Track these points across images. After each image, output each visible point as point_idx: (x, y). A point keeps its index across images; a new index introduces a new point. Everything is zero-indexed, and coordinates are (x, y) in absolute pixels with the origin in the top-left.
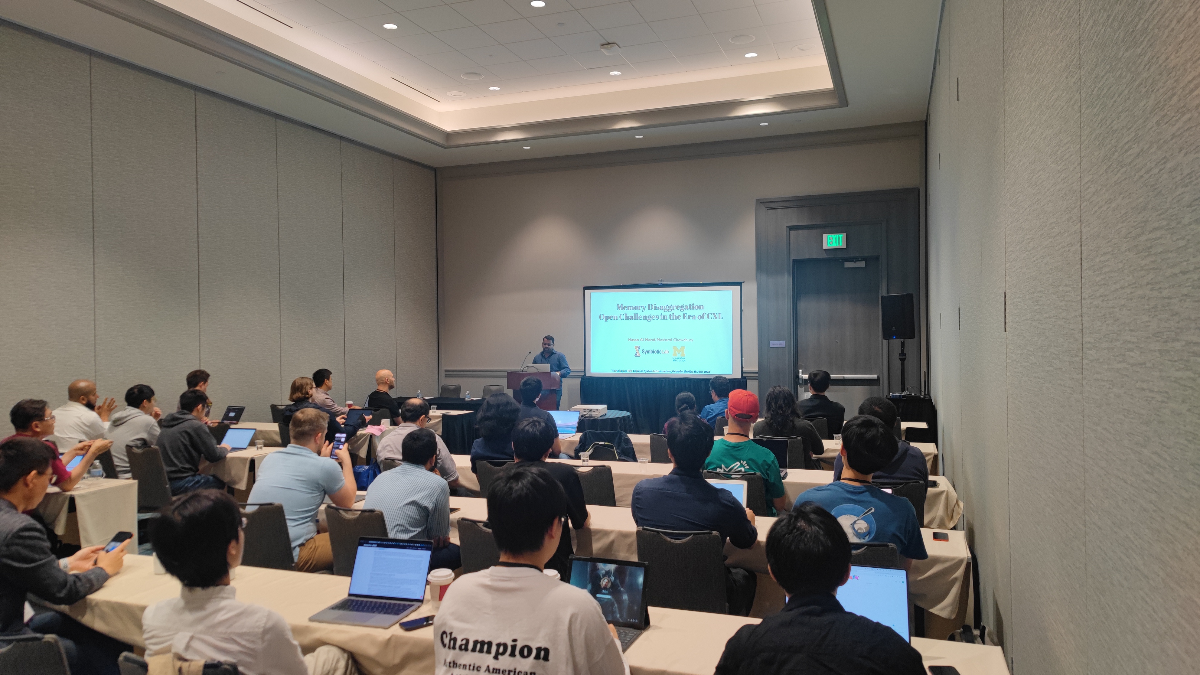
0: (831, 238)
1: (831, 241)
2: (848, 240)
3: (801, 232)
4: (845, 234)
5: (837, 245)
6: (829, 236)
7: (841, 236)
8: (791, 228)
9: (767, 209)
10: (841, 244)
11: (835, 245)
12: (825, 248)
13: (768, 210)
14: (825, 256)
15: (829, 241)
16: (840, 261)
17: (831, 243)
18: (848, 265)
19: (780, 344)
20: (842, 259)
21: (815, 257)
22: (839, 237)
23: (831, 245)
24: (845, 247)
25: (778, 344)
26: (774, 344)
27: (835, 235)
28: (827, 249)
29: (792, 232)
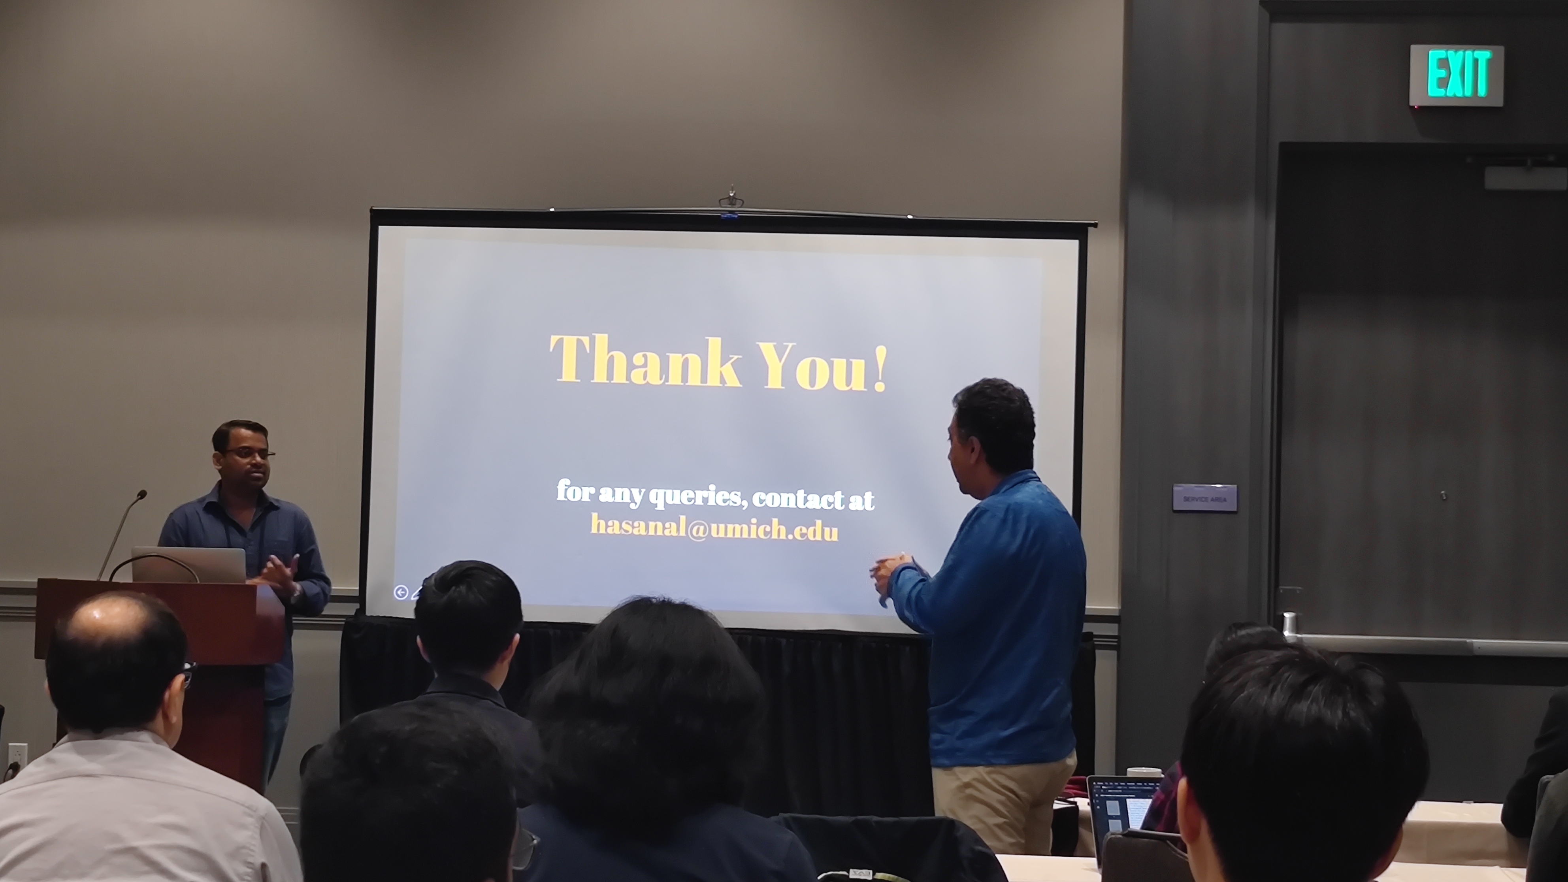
0: (1444, 64)
1: (1443, 73)
2: (1512, 74)
3: (1317, 30)
4: (1501, 49)
5: (1468, 93)
6: (1436, 54)
7: (1484, 55)
8: (1275, 15)
10: (1482, 91)
11: (1460, 94)
12: (1415, 101)
14: (1410, 134)
15: (1435, 73)
16: (1470, 160)
17: (1443, 83)
18: (1498, 178)
19: (1217, 499)
20: (1477, 155)
21: (1371, 136)
22: (1476, 62)
23: (1443, 90)
24: (1499, 102)
25: (1210, 500)
26: (1193, 499)
27: (1461, 53)
28: (1423, 109)
29: (1282, 29)
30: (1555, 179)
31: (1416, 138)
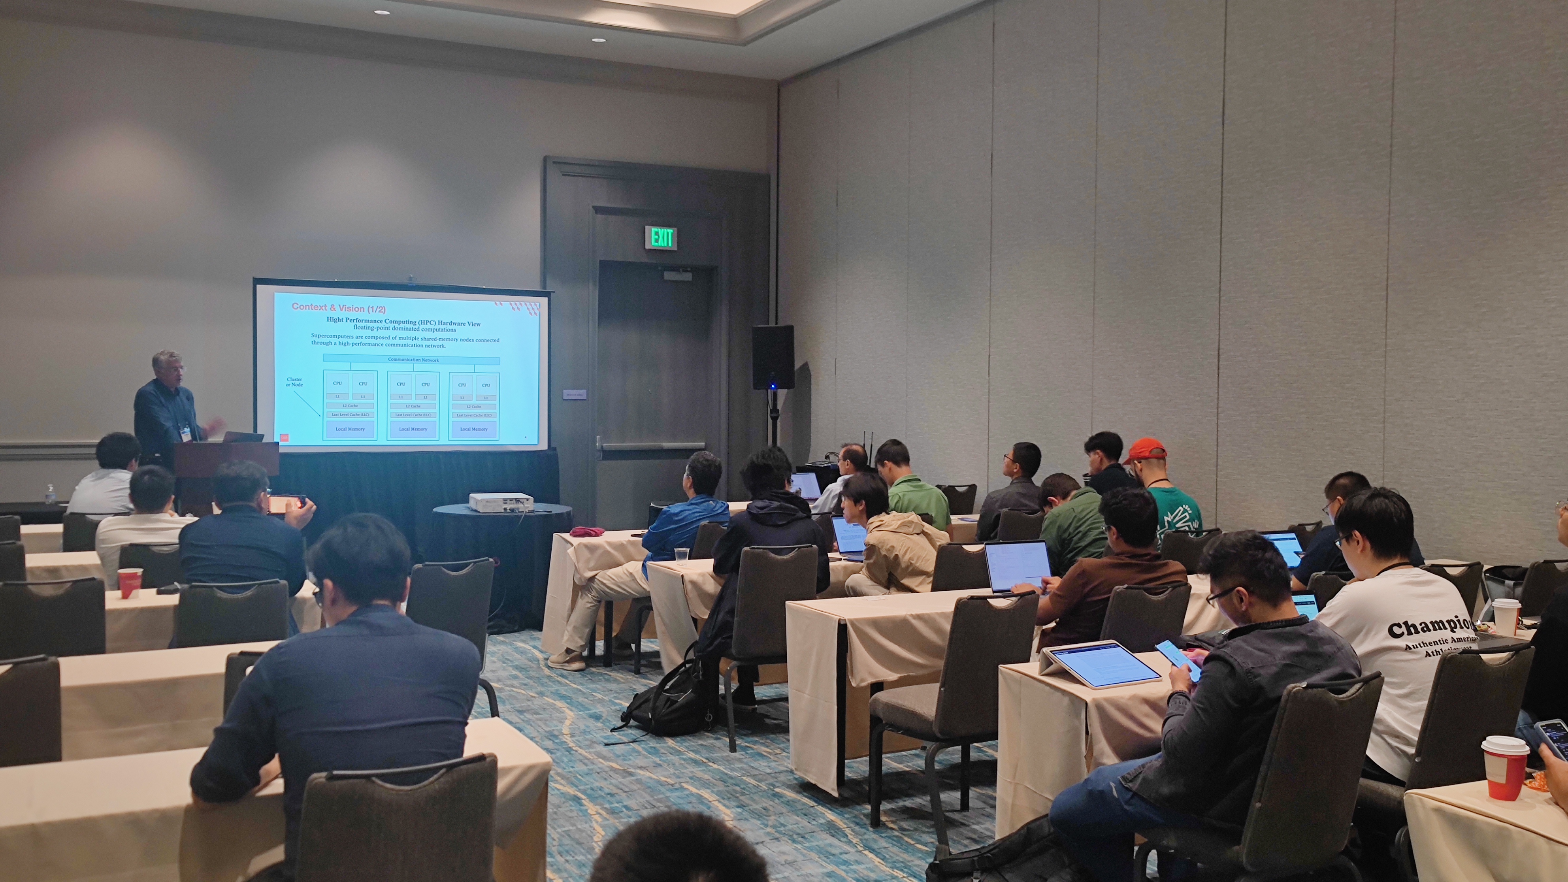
0: (657, 234)
1: (657, 237)
2: (679, 238)
3: (611, 218)
4: (676, 229)
5: (666, 245)
6: (654, 230)
7: (670, 231)
8: (598, 210)
9: (563, 175)
10: (670, 245)
11: (662, 245)
12: (647, 247)
13: (564, 177)
14: (643, 259)
15: (654, 237)
16: (660, 268)
17: (657, 241)
18: (669, 276)
19: (579, 395)
20: (662, 267)
21: (631, 259)
22: (668, 233)
23: (657, 244)
24: (675, 249)
25: (576, 396)
27: (663, 230)
28: (650, 250)
29: (599, 217)
30: (688, 277)
31: (647, 260)
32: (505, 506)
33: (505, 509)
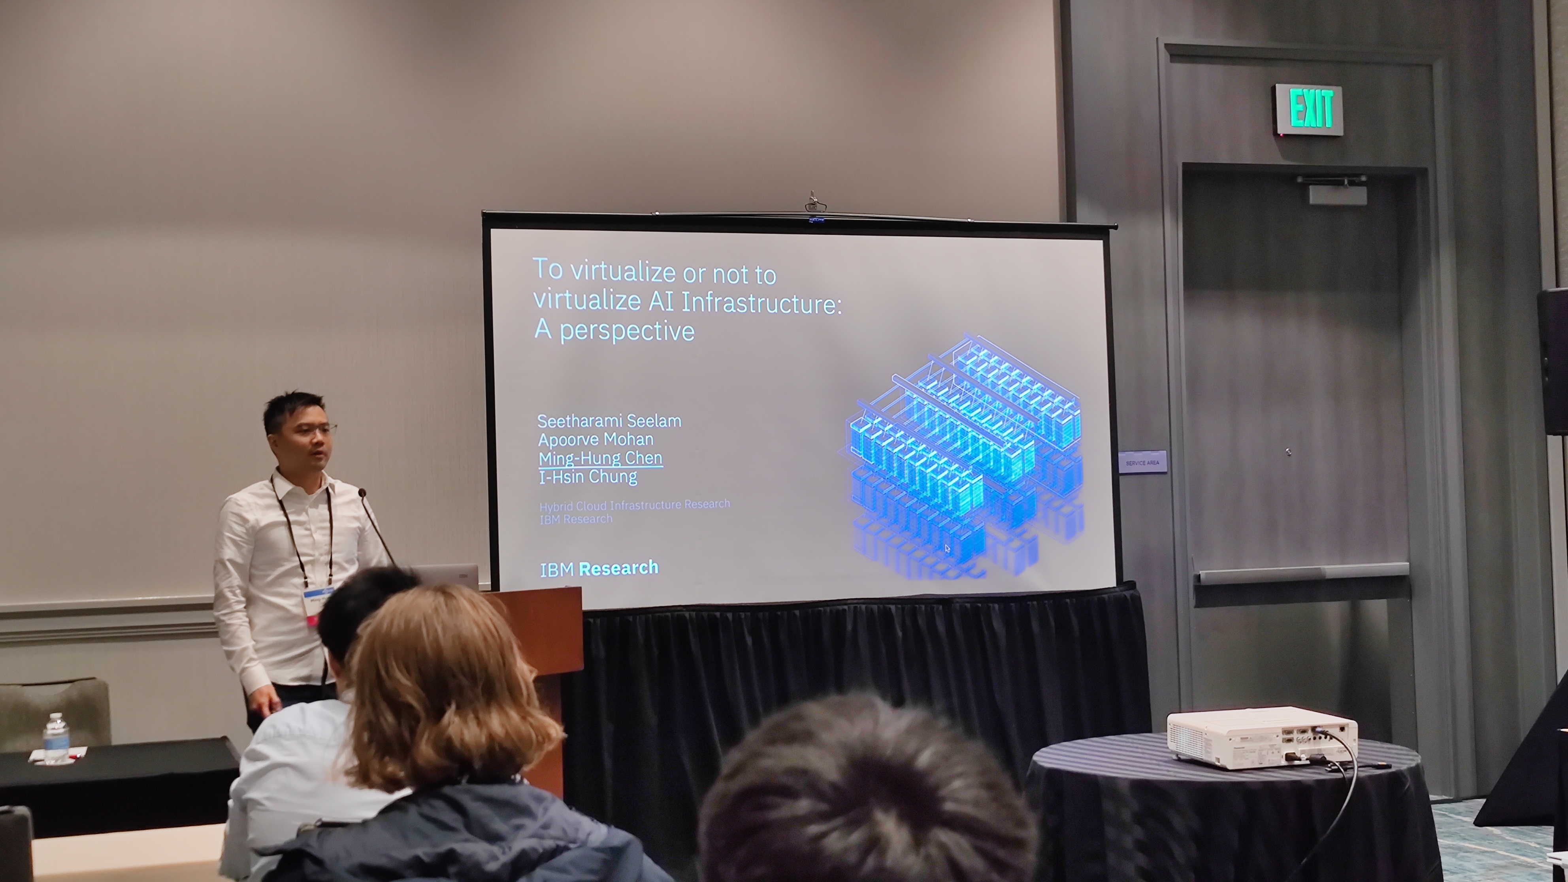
0: (1301, 99)
1: (1301, 107)
2: (1347, 111)
3: (1203, 69)
4: (1340, 89)
5: (1320, 124)
6: (1296, 91)
7: (1328, 93)
8: (1176, 52)
10: (1329, 124)
11: (1313, 125)
12: (1281, 131)
14: (1273, 157)
15: (1296, 108)
16: (1300, 180)
17: (1302, 115)
18: (1318, 195)
19: (1156, 463)
20: (1305, 176)
21: (1247, 156)
22: (1324, 98)
23: (1302, 121)
24: (1340, 132)
25: (1146, 462)
26: (1134, 463)
27: (1312, 91)
28: (1287, 136)
29: (1181, 69)
30: (1357, 196)
31: (1279, 160)
32: (1289, 749)
33: (1290, 757)
